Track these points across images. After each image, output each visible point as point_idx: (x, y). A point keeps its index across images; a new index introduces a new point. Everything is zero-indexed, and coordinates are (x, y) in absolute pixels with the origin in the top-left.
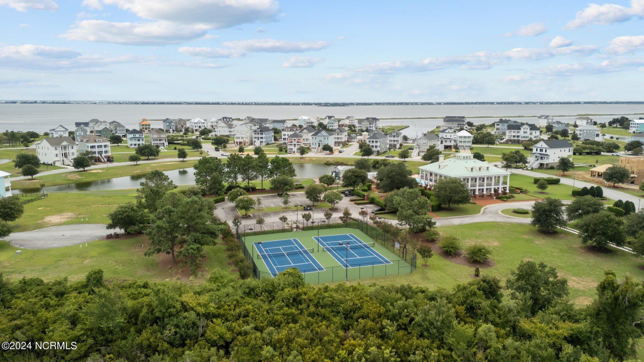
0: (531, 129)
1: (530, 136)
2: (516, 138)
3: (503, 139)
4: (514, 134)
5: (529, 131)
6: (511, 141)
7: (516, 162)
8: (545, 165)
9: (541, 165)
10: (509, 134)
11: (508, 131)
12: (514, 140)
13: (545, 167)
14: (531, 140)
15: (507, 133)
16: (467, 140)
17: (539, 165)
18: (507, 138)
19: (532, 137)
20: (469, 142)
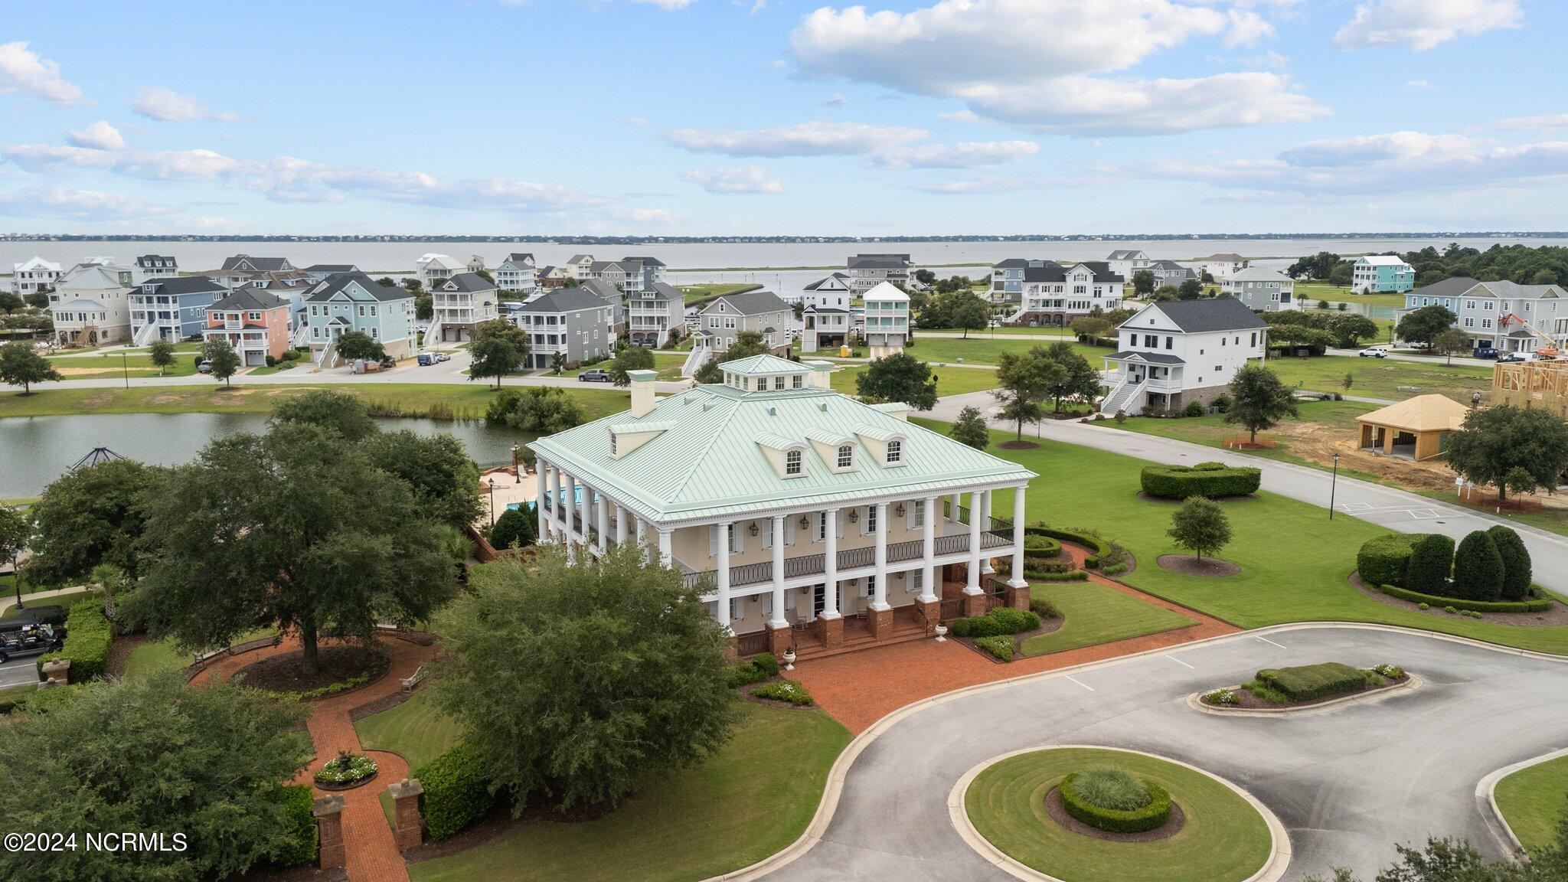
0: (1096, 279)
1: (1095, 301)
2: (1052, 309)
3: (1015, 312)
4: (1045, 296)
5: (1090, 285)
6: (1036, 316)
7: (1058, 391)
8: (1168, 400)
9: (1154, 398)
10: (1032, 297)
11: (1028, 286)
12: (1048, 315)
13: (1168, 407)
14: (1097, 313)
15: (1026, 294)
16: (894, 313)
17: (1143, 402)
18: (1024, 308)
19: (1102, 302)
20: (900, 320)
